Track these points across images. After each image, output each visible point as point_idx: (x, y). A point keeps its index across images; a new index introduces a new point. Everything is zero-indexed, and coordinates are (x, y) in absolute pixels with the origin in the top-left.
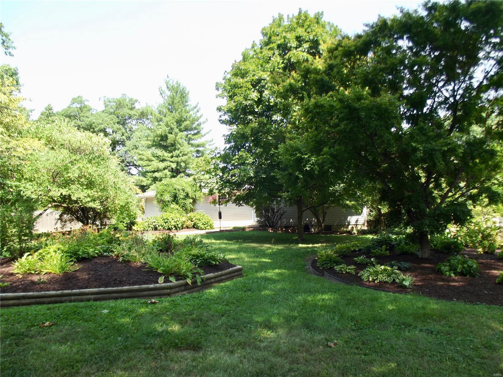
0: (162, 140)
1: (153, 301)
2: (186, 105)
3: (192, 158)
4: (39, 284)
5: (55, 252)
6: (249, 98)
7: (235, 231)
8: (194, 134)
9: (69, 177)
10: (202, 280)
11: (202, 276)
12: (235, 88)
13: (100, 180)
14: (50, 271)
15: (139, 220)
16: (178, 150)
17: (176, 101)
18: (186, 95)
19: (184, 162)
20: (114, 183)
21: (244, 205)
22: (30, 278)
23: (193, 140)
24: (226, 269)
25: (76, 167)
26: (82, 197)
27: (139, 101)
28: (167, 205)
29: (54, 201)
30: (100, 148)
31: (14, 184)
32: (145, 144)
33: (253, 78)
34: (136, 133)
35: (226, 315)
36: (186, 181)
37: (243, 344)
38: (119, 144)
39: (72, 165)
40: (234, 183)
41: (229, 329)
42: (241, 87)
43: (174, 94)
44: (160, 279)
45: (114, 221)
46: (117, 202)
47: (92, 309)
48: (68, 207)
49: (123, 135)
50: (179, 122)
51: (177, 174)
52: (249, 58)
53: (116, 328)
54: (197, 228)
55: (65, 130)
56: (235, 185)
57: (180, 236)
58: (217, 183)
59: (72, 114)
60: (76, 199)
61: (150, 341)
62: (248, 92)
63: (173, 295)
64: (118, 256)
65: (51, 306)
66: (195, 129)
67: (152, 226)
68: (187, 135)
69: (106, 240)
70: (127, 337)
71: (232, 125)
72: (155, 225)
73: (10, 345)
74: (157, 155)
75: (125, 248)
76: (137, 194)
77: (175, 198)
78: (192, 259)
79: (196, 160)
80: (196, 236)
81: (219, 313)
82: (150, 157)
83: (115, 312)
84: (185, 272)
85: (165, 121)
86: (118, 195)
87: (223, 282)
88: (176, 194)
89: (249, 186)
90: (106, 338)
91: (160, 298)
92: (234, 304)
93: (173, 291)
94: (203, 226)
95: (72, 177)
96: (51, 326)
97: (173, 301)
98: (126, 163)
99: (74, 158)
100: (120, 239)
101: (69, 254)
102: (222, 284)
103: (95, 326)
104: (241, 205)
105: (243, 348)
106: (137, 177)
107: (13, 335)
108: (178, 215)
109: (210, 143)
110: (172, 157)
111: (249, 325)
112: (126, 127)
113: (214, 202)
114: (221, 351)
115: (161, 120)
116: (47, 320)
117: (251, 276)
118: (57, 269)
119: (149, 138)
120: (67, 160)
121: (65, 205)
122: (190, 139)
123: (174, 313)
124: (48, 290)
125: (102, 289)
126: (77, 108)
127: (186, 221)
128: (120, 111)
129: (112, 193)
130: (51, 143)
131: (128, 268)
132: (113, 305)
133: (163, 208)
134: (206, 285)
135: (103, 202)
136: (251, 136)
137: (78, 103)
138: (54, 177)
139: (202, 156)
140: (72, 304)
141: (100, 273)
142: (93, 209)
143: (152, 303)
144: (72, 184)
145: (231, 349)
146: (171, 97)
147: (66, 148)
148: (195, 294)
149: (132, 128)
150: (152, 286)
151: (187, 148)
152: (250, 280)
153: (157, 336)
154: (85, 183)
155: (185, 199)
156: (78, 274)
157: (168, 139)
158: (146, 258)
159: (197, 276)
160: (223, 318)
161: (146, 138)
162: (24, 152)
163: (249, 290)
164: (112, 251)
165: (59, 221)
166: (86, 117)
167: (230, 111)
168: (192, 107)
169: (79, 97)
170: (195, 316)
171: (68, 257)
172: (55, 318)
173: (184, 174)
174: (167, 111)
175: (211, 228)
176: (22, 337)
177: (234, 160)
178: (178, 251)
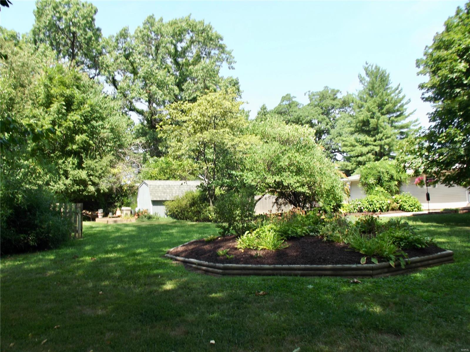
0: (364, 125)
1: (356, 280)
2: (387, 89)
3: (396, 140)
4: (256, 258)
5: (269, 231)
6: (455, 70)
7: (446, 213)
8: (397, 117)
9: (281, 165)
10: (407, 263)
11: (407, 259)
12: (439, 62)
13: (307, 167)
14: (265, 247)
15: (344, 203)
16: (381, 133)
17: (376, 86)
18: (386, 79)
19: (388, 144)
20: (320, 168)
21: (456, 185)
22: (249, 253)
23: (396, 122)
24: (434, 253)
25: (286, 156)
26: (292, 183)
27: (340, 91)
28: (372, 188)
29: (270, 187)
30: (306, 138)
31: (238, 174)
32: (348, 131)
33: (458, 48)
34: (340, 121)
35: (433, 302)
36: (390, 164)
37: (452, 336)
38: (324, 133)
39: (283, 155)
40: (442, 162)
41: (436, 318)
42: (445, 60)
43: (374, 79)
44: (362, 259)
45: (321, 204)
46: (323, 186)
47: (299, 283)
48: (282, 192)
49: (327, 124)
50: (381, 106)
51: (381, 157)
52: (453, 27)
53: (319, 303)
54: (404, 210)
55: (275, 124)
56: (444, 164)
57: (384, 218)
58: (423, 163)
59: (283, 111)
60: (287, 185)
61: (350, 319)
62: (454, 63)
63: (376, 276)
64: (322, 236)
65: (265, 277)
66: (398, 111)
67: (357, 208)
68: (390, 118)
69: (312, 221)
70: (329, 313)
71: (437, 102)
72: (361, 207)
73: (233, 307)
74: (360, 140)
75: (329, 229)
76: (342, 178)
77: (379, 181)
78: (396, 241)
79: (401, 141)
80: (402, 218)
81: (424, 299)
82: (353, 143)
83: (319, 288)
84: (388, 254)
85: (366, 106)
86: (324, 180)
87: (431, 267)
88: (380, 176)
89: (460, 165)
90: (310, 311)
91: (363, 278)
92: (442, 291)
93: (375, 272)
94: (409, 208)
95: (283, 165)
96: (264, 295)
97: (375, 282)
98: (331, 150)
99: (284, 148)
100: (325, 220)
101: (280, 233)
102: (429, 269)
103: (301, 299)
104: (451, 186)
105: (452, 341)
106: (342, 162)
107: (235, 300)
108: (383, 197)
109: (414, 124)
110: (375, 141)
111: (460, 317)
112: (330, 116)
113: (421, 183)
114: (425, 340)
115: (362, 106)
116: (261, 290)
117: (464, 262)
118: (271, 246)
119: (352, 125)
120: (278, 151)
121: (279, 190)
122: (393, 122)
123: (376, 294)
124: (264, 264)
125: (308, 266)
126: (286, 104)
127: (392, 203)
128: (323, 102)
129: (318, 178)
130: (265, 138)
131: (332, 247)
132: (318, 281)
133: (368, 191)
134: (411, 268)
135: (311, 186)
136: (460, 110)
137: (287, 101)
138: (269, 166)
139: (407, 137)
140: (283, 277)
141: (306, 251)
142: (304, 194)
143: (354, 282)
144: (283, 172)
145: (438, 340)
146: (371, 83)
147: (278, 141)
148: (399, 277)
149: (335, 117)
150: (354, 266)
151: (389, 131)
152: (462, 267)
153: (358, 315)
154: (295, 170)
155: (390, 182)
156: (288, 251)
157: (370, 123)
158: (348, 239)
159: (401, 259)
160: (429, 305)
161: (349, 125)
162: (244, 147)
163: (462, 278)
164: (318, 232)
165: (276, 204)
166: (295, 112)
167: (433, 87)
168: (393, 89)
169: (287, 95)
170: (397, 299)
171: (279, 236)
172: (268, 288)
173: (388, 156)
174: (368, 96)
175: (418, 210)
176: (242, 302)
177: (441, 137)
178: (381, 233)
